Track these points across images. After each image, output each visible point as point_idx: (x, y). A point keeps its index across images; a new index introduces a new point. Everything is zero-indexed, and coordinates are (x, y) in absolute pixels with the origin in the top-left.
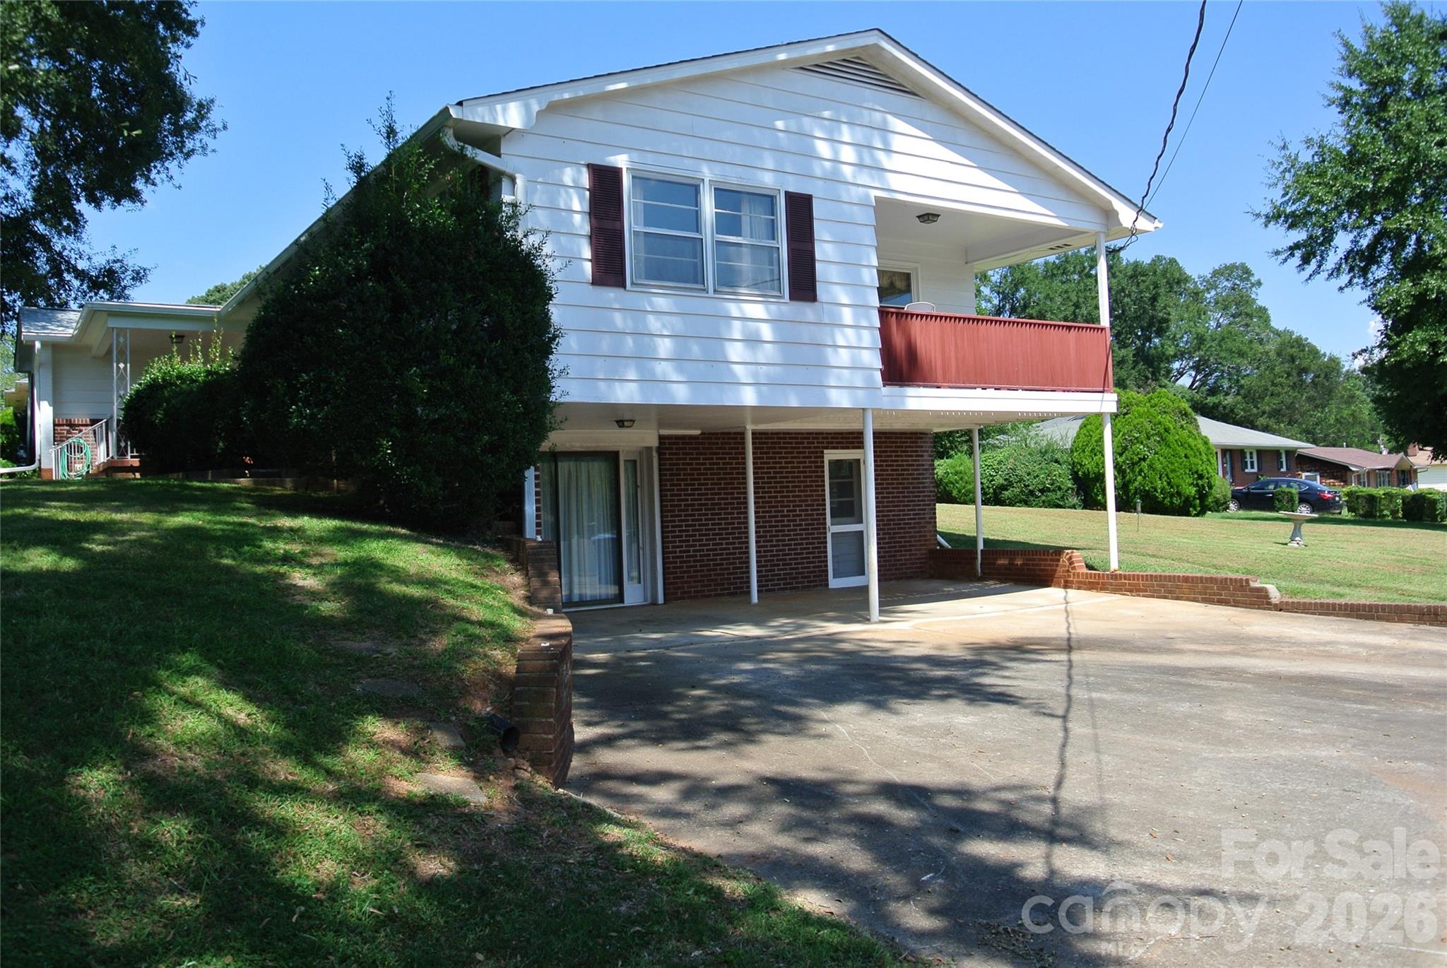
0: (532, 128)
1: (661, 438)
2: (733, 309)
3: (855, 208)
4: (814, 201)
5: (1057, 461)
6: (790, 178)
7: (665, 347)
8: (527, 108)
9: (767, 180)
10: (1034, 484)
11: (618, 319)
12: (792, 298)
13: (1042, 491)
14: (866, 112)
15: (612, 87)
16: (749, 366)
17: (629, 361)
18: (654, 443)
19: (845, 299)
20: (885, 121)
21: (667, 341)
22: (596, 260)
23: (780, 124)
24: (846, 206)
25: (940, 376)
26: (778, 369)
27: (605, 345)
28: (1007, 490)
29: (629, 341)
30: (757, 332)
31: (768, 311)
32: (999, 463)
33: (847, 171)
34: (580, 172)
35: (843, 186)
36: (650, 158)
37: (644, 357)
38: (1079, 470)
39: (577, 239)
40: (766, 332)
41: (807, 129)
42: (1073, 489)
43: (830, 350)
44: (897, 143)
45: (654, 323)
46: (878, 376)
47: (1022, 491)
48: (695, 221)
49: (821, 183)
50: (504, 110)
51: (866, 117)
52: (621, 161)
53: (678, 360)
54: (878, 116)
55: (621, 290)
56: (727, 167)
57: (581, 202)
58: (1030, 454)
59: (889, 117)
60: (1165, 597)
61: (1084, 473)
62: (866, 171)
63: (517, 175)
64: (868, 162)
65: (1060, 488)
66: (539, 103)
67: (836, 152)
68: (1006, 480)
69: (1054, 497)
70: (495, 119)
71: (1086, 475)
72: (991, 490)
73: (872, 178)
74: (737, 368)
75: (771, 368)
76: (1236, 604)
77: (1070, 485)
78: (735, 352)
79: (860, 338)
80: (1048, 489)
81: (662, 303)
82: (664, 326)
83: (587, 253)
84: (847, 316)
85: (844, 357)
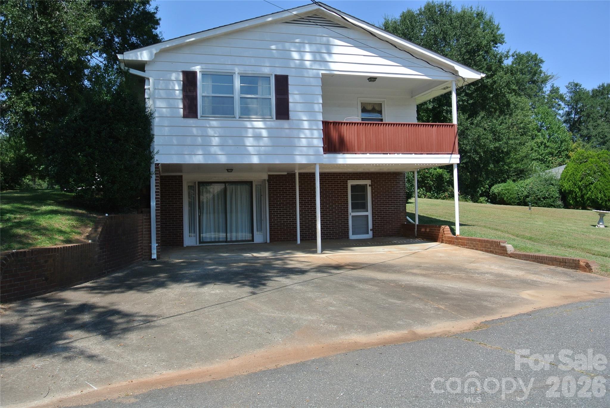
0: (154, 59)
1: (269, 176)
2: (248, 125)
3: (311, 79)
4: (289, 77)
5: (552, 184)
6: (277, 69)
7: (216, 141)
8: (151, 53)
9: (266, 71)
10: (540, 195)
11: (195, 131)
12: (277, 118)
13: (544, 198)
14: (318, 38)
15: (188, 40)
16: (255, 147)
17: (199, 147)
18: (266, 178)
19: (304, 118)
20: (328, 41)
21: (217, 139)
22: (184, 108)
23: (273, 47)
24: (306, 79)
25: (356, 148)
26: (270, 148)
27: (189, 141)
28: (528, 197)
29: (199, 139)
30: (260, 133)
31: (265, 124)
32: (527, 185)
33: (308, 64)
34: (179, 75)
35: (305, 70)
36: (211, 66)
37: (206, 145)
38: (562, 189)
39: (177, 101)
40: (264, 133)
41: (287, 48)
42: (559, 197)
43: (296, 140)
44: (335, 50)
45: (211, 132)
46: (321, 150)
47: (534, 198)
48: (231, 89)
49: (293, 70)
50: (141, 54)
51: (318, 40)
52: (197, 69)
53: (220, 146)
54: (325, 39)
55: (197, 119)
56: (247, 67)
57: (179, 86)
58: (540, 181)
59: (331, 39)
60: (473, 249)
61: (564, 190)
62: (318, 63)
63: (150, 78)
64: (318, 58)
65: (552, 197)
66: (156, 50)
67: (302, 56)
68: (528, 193)
69: (550, 201)
70: (137, 58)
71: (565, 191)
72: (522, 198)
73: (321, 66)
74: (250, 149)
75: (267, 148)
76: (496, 253)
77: (557, 195)
78: (249, 142)
79: (312, 134)
80: (547, 198)
81: (214, 123)
82: (215, 133)
83: (181, 106)
84: (306, 125)
85: (304, 142)
